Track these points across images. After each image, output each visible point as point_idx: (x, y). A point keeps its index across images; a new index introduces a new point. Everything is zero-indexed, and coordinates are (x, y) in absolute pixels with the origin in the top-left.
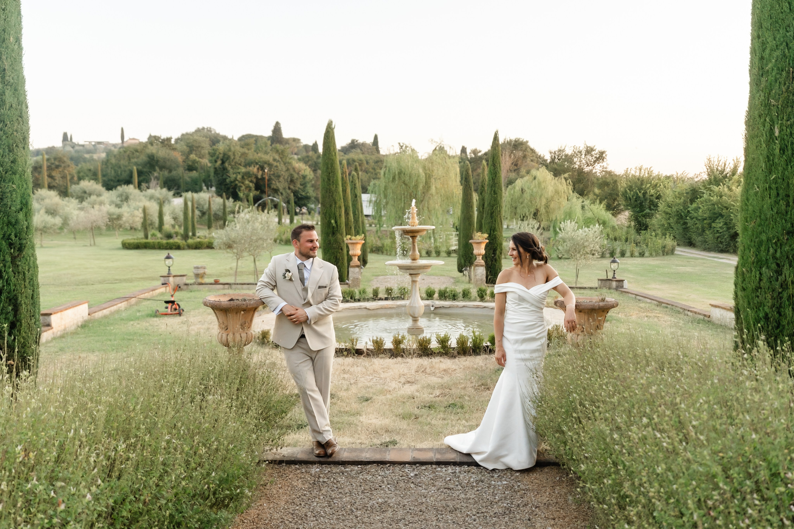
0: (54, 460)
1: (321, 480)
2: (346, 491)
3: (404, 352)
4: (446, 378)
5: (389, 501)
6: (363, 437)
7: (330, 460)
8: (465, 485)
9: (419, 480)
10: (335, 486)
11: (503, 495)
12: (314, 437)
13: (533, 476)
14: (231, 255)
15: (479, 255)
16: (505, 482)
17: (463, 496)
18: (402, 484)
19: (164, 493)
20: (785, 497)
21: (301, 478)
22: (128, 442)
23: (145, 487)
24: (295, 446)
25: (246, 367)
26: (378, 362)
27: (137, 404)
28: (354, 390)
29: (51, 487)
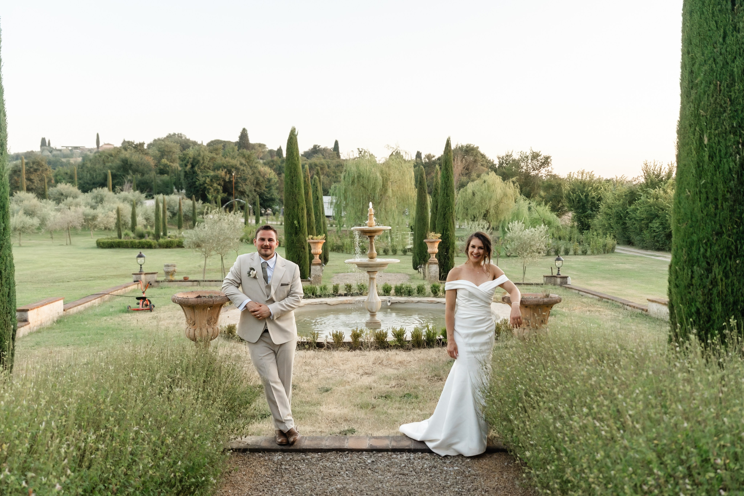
0: (26, 451)
1: (283, 467)
2: (307, 477)
3: (362, 345)
4: (402, 370)
5: (348, 487)
6: (323, 426)
7: (292, 448)
8: (419, 471)
9: (375, 467)
10: (297, 473)
11: (455, 481)
12: (277, 426)
13: (483, 461)
14: (200, 254)
15: (433, 253)
16: (457, 468)
17: (417, 481)
18: (360, 471)
19: (132, 482)
20: (714, 482)
21: (264, 465)
22: (97, 433)
23: (114, 476)
24: (259, 435)
25: (212, 360)
26: (338, 355)
27: (107, 397)
28: (315, 381)
29: (23, 477)
